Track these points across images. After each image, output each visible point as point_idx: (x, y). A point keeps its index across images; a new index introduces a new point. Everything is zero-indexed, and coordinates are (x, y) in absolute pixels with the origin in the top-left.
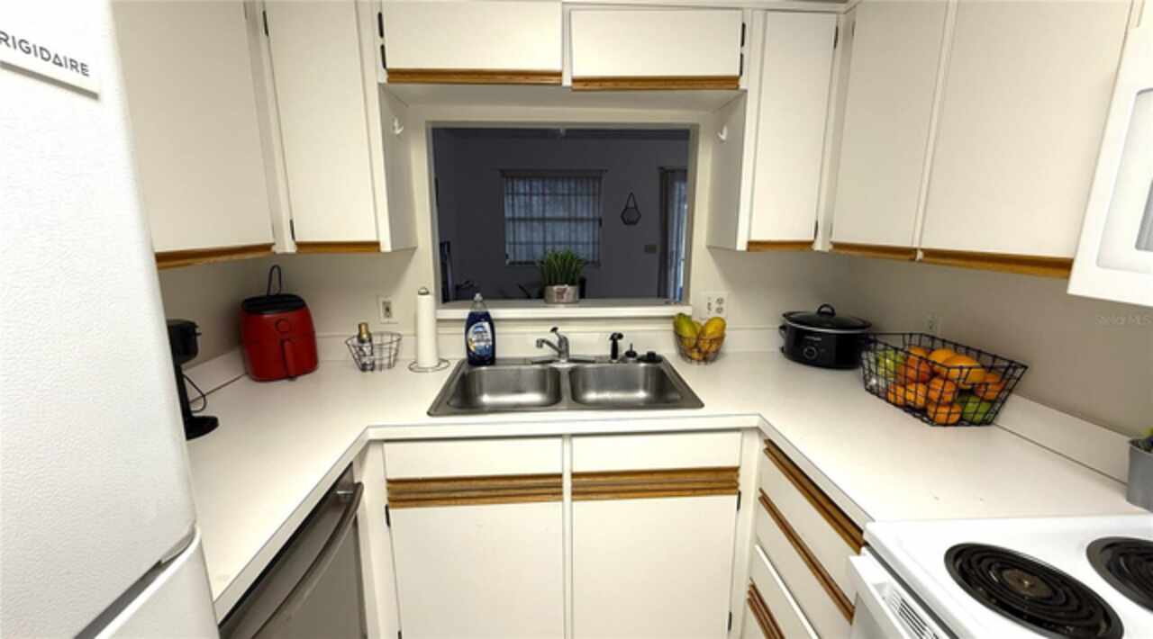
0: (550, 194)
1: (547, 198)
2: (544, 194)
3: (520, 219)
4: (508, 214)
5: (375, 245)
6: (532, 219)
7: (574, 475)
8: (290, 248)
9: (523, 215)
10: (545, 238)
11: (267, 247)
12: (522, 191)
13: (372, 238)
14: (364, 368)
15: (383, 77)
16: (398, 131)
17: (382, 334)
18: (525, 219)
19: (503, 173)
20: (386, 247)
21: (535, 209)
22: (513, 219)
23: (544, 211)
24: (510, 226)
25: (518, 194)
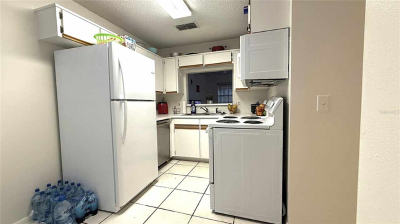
0: (230, 89)
1: (229, 90)
2: (228, 89)
3: (222, 96)
4: (219, 94)
5: (176, 92)
6: (225, 96)
7: (201, 125)
8: (165, 93)
9: (223, 94)
10: (228, 100)
11: (162, 92)
12: (222, 88)
13: (176, 91)
14: (174, 113)
15: (178, 68)
16: (181, 75)
17: (178, 109)
18: (223, 96)
19: (218, 84)
20: (178, 92)
21: (226, 93)
22: (220, 96)
23: (228, 93)
24: (219, 98)
25: (222, 89)
